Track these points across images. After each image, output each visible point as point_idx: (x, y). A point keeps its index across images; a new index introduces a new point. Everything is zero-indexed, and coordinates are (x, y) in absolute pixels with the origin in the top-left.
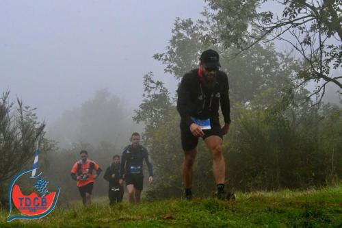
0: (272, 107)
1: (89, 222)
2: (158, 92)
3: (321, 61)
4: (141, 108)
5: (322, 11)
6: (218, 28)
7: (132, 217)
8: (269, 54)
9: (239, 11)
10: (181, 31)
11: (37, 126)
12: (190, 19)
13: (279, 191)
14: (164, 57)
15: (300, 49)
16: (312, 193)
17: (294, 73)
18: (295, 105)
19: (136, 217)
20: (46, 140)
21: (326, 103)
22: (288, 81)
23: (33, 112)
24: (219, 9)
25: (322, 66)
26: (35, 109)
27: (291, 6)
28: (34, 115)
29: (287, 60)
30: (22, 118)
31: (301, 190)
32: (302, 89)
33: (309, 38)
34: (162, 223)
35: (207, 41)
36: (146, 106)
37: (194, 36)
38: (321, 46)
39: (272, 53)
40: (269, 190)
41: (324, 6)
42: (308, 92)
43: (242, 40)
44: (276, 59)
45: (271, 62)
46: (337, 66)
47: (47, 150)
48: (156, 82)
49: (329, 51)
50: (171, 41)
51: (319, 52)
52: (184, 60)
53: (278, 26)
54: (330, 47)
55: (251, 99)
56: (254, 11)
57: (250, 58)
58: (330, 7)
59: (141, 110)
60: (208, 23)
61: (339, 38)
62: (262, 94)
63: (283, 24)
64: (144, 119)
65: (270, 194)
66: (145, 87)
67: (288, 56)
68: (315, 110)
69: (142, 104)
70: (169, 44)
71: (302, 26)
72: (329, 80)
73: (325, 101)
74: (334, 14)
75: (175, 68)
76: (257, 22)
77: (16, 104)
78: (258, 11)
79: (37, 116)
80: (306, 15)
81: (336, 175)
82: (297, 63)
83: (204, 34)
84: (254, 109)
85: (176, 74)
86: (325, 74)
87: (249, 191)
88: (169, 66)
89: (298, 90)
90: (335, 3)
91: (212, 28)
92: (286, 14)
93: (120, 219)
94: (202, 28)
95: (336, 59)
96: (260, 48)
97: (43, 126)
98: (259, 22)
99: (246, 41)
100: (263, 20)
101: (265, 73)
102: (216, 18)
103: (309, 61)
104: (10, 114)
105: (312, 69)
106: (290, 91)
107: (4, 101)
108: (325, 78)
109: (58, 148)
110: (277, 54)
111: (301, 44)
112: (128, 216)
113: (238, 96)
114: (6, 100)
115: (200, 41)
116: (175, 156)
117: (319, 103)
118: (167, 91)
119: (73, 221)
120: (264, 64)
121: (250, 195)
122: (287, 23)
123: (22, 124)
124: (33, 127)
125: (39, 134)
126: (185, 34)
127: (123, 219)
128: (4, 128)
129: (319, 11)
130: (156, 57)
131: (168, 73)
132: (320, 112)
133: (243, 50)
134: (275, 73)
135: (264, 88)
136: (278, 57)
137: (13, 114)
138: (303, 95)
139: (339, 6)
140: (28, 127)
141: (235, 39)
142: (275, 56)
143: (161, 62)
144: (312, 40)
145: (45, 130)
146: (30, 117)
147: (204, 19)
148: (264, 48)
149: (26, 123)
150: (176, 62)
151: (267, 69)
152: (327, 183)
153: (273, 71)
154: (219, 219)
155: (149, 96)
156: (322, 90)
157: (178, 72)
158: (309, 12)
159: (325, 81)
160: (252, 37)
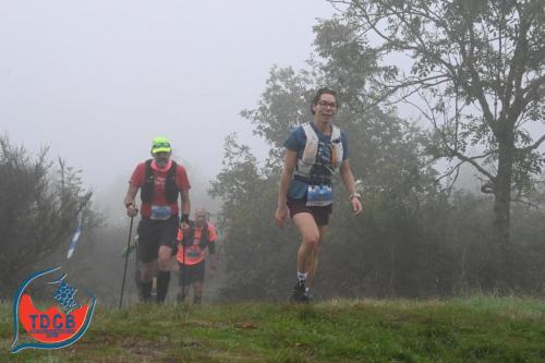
0: (390, 189)
2: (242, 160)
3: (456, 134)
4: (220, 179)
5: (460, 71)
6: (327, 82)
7: (201, 323)
8: (390, 120)
9: (355, 62)
10: (278, 82)
11: (82, 194)
12: (290, 68)
13: (394, 299)
14: (254, 115)
15: (431, 116)
16: (434, 304)
17: (421, 148)
18: (419, 189)
19: (205, 323)
20: (93, 213)
21: (458, 189)
22: (413, 158)
23: (78, 175)
24: (329, 58)
25: (457, 141)
26: (80, 171)
27: (423, 61)
28: (79, 179)
29: (413, 130)
30: (63, 182)
31: (420, 300)
32: (429, 168)
33: (443, 105)
34: (240, 333)
36: (226, 178)
37: (295, 90)
38: (458, 115)
39: (394, 120)
40: (380, 296)
41: (463, 65)
42: (437, 173)
43: (357, 99)
44: (399, 128)
45: (391, 131)
46: (476, 142)
47: (91, 226)
48: (240, 145)
49: (466, 122)
50: (264, 95)
51: (454, 122)
52: (279, 120)
53: (404, 85)
54: (468, 117)
55: (364, 177)
56: (374, 63)
57: (365, 123)
58: (471, 67)
59: (219, 181)
60: (314, 74)
61: (480, 106)
62: (378, 171)
63: (410, 83)
64: (222, 194)
65: (380, 303)
66: (225, 151)
67: (414, 124)
68: (444, 197)
69: (221, 174)
70: (262, 98)
71: (435, 87)
72: (465, 159)
73: (458, 186)
74: (475, 75)
75: (267, 130)
76: (377, 78)
77: (57, 163)
78: (380, 64)
79: (82, 180)
80: (441, 74)
81: (466, 283)
82: (425, 135)
83: (309, 87)
84: (366, 190)
85: (268, 138)
86: (459, 151)
87: (354, 297)
88: (260, 127)
89: (425, 169)
90: (477, 62)
91: (319, 81)
92: (415, 70)
93: (185, 325)
94: (306, 81)
95: (475, 133)
96: (378, 112)
97: (90, 195)
98: (380, 78)
99: (362, 101)
100: (385, 76)
101: (384, 143)
102: (326, 69)
103: (440, 134)
104: (47, 176)
105: (443, 143)
106: (415, 171)
107: (42, 160)
108: (460, 156)
109: (106, 226)
110: (400, 120)
111: (432, 110)
112: (195, 321)
114: (45, 158)
115: (302, 97)
117: (450, 189)
118: (255, 159)
119: (124, 323)
120: (383, 133)
121: (356, 302)
122: (416, 82)
123: (63, 190)
124: (76, 194)
125: (84, 204)
126: (283, 87)
127: (188, 324)
128: (39, 194)
129: (456, 70)
130: (244, 114)
131: (258, 135)
132: (450, 200)
133: (357, 112)
134: (396, 146)
135: (381, 165)
136: (401, 124)
137: (51, 176)
138: (431, 177)
139: (482, 66)
140: (69, 195)
141: (348, 98)
142: (397, 123)
143: (249, 121)
145: (91, 199)
146: (73, 182)
147: (310, 69)
148: (384, 112)
149: (67, 189)
150: (269, 122)
151: (387, 139)
152: (454, 292)
153: (394, 142)
154: (315, 332)
155: (231, 164)
156: (455, 172)
157: (270, 135)
158: (444, 71)
159: (460, 161)
160: (370, 96)
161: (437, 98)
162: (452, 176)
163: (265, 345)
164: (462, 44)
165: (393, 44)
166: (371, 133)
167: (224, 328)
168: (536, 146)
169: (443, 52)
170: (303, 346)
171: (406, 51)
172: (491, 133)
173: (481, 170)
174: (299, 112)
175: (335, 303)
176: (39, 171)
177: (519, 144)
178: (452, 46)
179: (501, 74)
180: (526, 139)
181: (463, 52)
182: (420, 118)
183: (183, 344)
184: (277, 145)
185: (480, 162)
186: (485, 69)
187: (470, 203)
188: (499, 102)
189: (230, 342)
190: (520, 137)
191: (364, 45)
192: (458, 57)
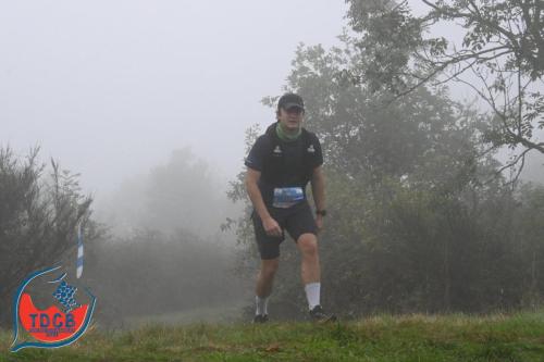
0: (442, 185)
1: (151, 351)
3: (520, 116)
4: (241, 179)
5: (523, 40)
6: (363, 60)
7: (217, 347)
8: (440, 103)
9: (395, 35)
10: (306, 63)
11: (80, 202)
12: (320, 45)
13: (448, 314)
15: (488, 97)
16: (498, 320)
17: (478, 134)
18: (477, 183)
19: (223, 347)
20: (93, 222)
21: (525, 182)
22: (468, 146)
23: (75, 180)
24: (365, 32)
25: (521, 125)
26: (78, 175)
27: (477, 30)
28: (76, 184)
29: (468, 113)
30: (57, 187)
31: (481, 315)
32: (489, 158)
33: (503, 81)
34: (263, 357)
35: (345, 79)
37: (325, 71)
38: (521, 94)
39: (445, 102)
40: (432, 312)
41: (526, 32)
42: (499, 164)
43: (398, 80)
44: (451, 112)
45: (442, 115)
47: (93, 238)
49: (532, 101)
50: (289, 78)
51: (518, 102)
53: (455, 61)
54: (534, 95)
55: (409, 171)
56: (418, 36)
57: (409, 109)
58: (536, 35)
60: (348, 52)
62: (428, 164)
63: (462, 58)
64: (245, 196)
65: (432, 319)
67: (469, 107)
68: (508, 193)
69: (242, 173)
70: (287, 83)
71: (492, 61)
72: (531, 146)
76: (422, 53)
77: (49, 167)
78: (425, 36)
79: (80, 186)
80: (499, 45)
81: (537, 294)
82: (482, 119)
83: (341, 69)
84: (413, 187)
86: (524, 137)
87: (401, 313)
89: (485, 159)
91: (354, 60)
92: (467, 42)
93: (198, 349)
94: (337, 59)
96: (426, 94)
97: (89, 202)
98: (426, 53)
99: (406, 81)
100: (432, 51)
101: (433, 131)
102: (360, 45)
103: (501, 117)
104: (39, 181)
105: (507, 129)
106: (470, 161)
107: (31, 162)
108: (525, 143)
109: (110, 237)
110: (453, 103)
111: (490, 89)
112: (212, 345)
113: (389, 166)
114: (35, 159)
115: (334, 80)
116: (289, 255)
117: (514, 182)
119: (127, 349)
120: (432, 118)
121: (403, 318)
122: (470, 56)
123: (57, 197)
124: (74, 202)
125: (82, 213)
126: (311, 67)
127: (203, 348)
128: (30, 203)
129: (518, 40)
130: (266, 101)
132: (516, 196)
133: (400, 96)
134: (448, 133)
135: (430, 156)
136: (453, 108)
137: (43, 180)
138: (491, 169)
140: (66, 202)
141: (387, 79)
142: (449, 106)
145: (91, 207)
146: (70, 187)
147: (342, 46)
148: (433, 94)
149: (63, 196)
151: (437, 126)
152: (522, 305)
153: (446, 129)
154: (351, 354)
156: (520, 162)
158: (503, 41)
159: (526, 148)
160: (415, 76)
161: (496, 74)
162: (517, 166)
164: (525, 8)
165: (441, 12)
166: (418, 119)
169: (501, 18)
174: (332, 97)
175: (377, 320)
176: (29, 176)
178: (513, 11)
181: (526, 17)
182: (476, 100)
191: (405, 14)
192: (520, 24)
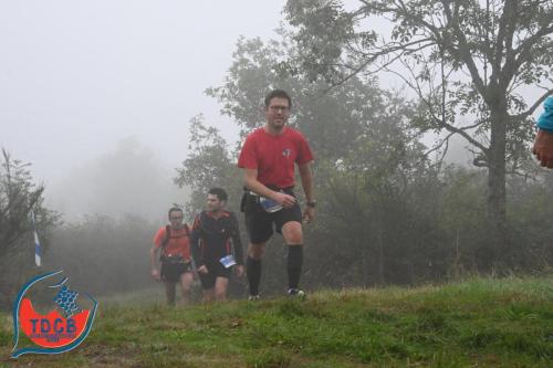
0: (375, 168)
1: (109, 330)
2: (210, 143)
3: (443, 104)
4: (186, 165)
5: (445, 33)
6: (300, 52)
7: (172, 324)
8: (371, 92)
9: (329, 29)
10: (246, 56)
11: (32, 190)
12: (259, 38)
13: (384, 287)
14: (220, 93)
15: (415, 85)
16: (427, 291)
17: (406, 120)
18: (406, 166)
19: (178, 325)
20: (45, 210)
21: (448, 164)
22: (397, 131)
23: (27, 169)
24: (301, 25)
25: (445, 111)
26: (29, 164)
27: (404, 24)
28: (28, 173)
29: (396, 101)
30: (9, 176)
31: (412, 287)
32: (416, 142)
33: (428, 72)
34: (216, 334)
35: (283, 71)
36: (194, 164)
37: (265, 63)
38: (444, 83)
39: (375, 91)
40: (369, 285)
41: (448, 27)
43: (334, 70)
44: (381, 100)
45: (372, 103)
46: (466, 111)
47: (46, 223)
48: (207, 127)
49: (455, 89)
50: (231, 70)
51: (441, 90)
52: (249, 97)
53: (384, 52)
54: (456, 84)
55: (344, 155)
56: (351, 29)
57: (343, 97)
58: (457, 28)
59: (186, 169)
60: (285, 44)
61: (468, 71)
62: (361, 148)
63: (391, 50)
64: (190, 182)
65: (373, 293)
66: (191, 134)
67: (397, 95)
68: (433, 173)
69: (188, 160)
70: (229, 74)
71: (418, 53)
72: (454, 130)
73: (448, 160)
74: (462, 38)
75: (235, 109)
76: (354, 45)
78: (357, 29)
79: (31, 174)
80: (424, 37)
81: (461, 265)
82: (409, 106)
83: (279, 60)
84: (349, 170)
85: (237, 117)
86: (448, 122)
87: (340, 288)
88: (228, 106)
89: (411, 143)
90: (464, 23)
91: (290, 52)
92: (395, 35)
94: (275, 51)
95: (464, 102)
96: (358, 83)
97: (42, 189)
98: (357, 46)
99: (339, 71)
100: (363, 43)
101: (365, 118)
103: (426, 104)
105: (430, 115)
106: (400, 146)
108: (449, 127)
109: (62, 223)
110: (382, 91)
111: (416, 79)
112: (166, 323)
113: (326, 151)
115: (273, 71)
117: (439, 164)
118: (224, 142)
120: (364, 106)
121: (343, 293)
122: (397, 48)
123: (10, 186)
124: (26, 190)
125: (35, 200)
126: (252, 60)
129: (441, 33)
130: (209, 92)
131: (227, 115)
132: (441, 176)
133: (334, 85)
134: (378, 119)
135: (363, 141)
136: (382, 96)
138: (418, 152)
139: (469, 26)
140: (18, 190)
141: (323, 69)
142: (379, 95)
143: (216, 99)
144: (431, 73)
145: (43, 195)
146: (21, 176)
147: (279, 39)
148: (364, 83)
149: (14, 185)
150: (238, 99)
151: (369, 112)
152: (449, 276)
153: (377, 116)
155: (198, 149)
156: (444, 146)
157: (239, 114)
158: (427, 34)
159: (449, 133)
160: (348, 66)
161: (421, 64)
163: (245, 346)
164: (446, 3)
165: (368, 9)
166: (351, 107)
167: (199, 329)
168: (531, 112)
169: (425, 12)
170: (288, 344)
171: (386, 14)
172: (481, 100)
173: (472, 141)
174: (271, 87)
175: (322, 295)
177: (513, 111)
178: (435, 6)
179: (490, 35)
180: (521, 104)
181: (447, 12)
182: (403, 88)
183: (153, 349)
184: (248, 126)
185: (470, 132)
186: (472, 30)
187: (462, 178)
188: (489, 65)
189: (206, 344)
190: (513, 102)
191: (338, 9)
192: (442, 18)
